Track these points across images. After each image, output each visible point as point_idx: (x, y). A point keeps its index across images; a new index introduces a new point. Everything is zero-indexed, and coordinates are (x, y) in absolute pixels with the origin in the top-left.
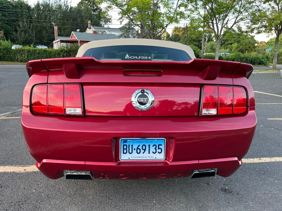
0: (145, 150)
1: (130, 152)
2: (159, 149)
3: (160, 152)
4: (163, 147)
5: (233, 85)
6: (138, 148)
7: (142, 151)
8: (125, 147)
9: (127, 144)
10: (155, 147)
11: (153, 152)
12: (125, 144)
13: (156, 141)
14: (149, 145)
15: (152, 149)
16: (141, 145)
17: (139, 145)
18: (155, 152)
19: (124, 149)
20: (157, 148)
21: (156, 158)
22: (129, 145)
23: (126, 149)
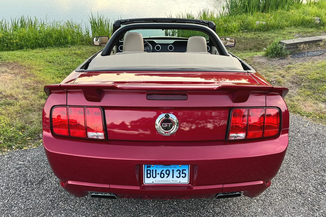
0: (169, 175)
1: (154, 176)
2: (183, 173)
3: (184, 176)
4: (187, 172)
5: (266, 107)
6: (161, 173)
7: (166, 176)
8: (149, 172)
9: (151, 169)
10: (179, 172)
11: (177, 177)
12: (148, 169)
13: (180, 166)
14: (173, 170)
15: (176, 174)
16: (165, 169)
17: (163, 170)
18: (178, 176)
19: (147, 174)
20: (181, 173)
21: (180, 182)
22: (153, 170)
23: (150, 174)
